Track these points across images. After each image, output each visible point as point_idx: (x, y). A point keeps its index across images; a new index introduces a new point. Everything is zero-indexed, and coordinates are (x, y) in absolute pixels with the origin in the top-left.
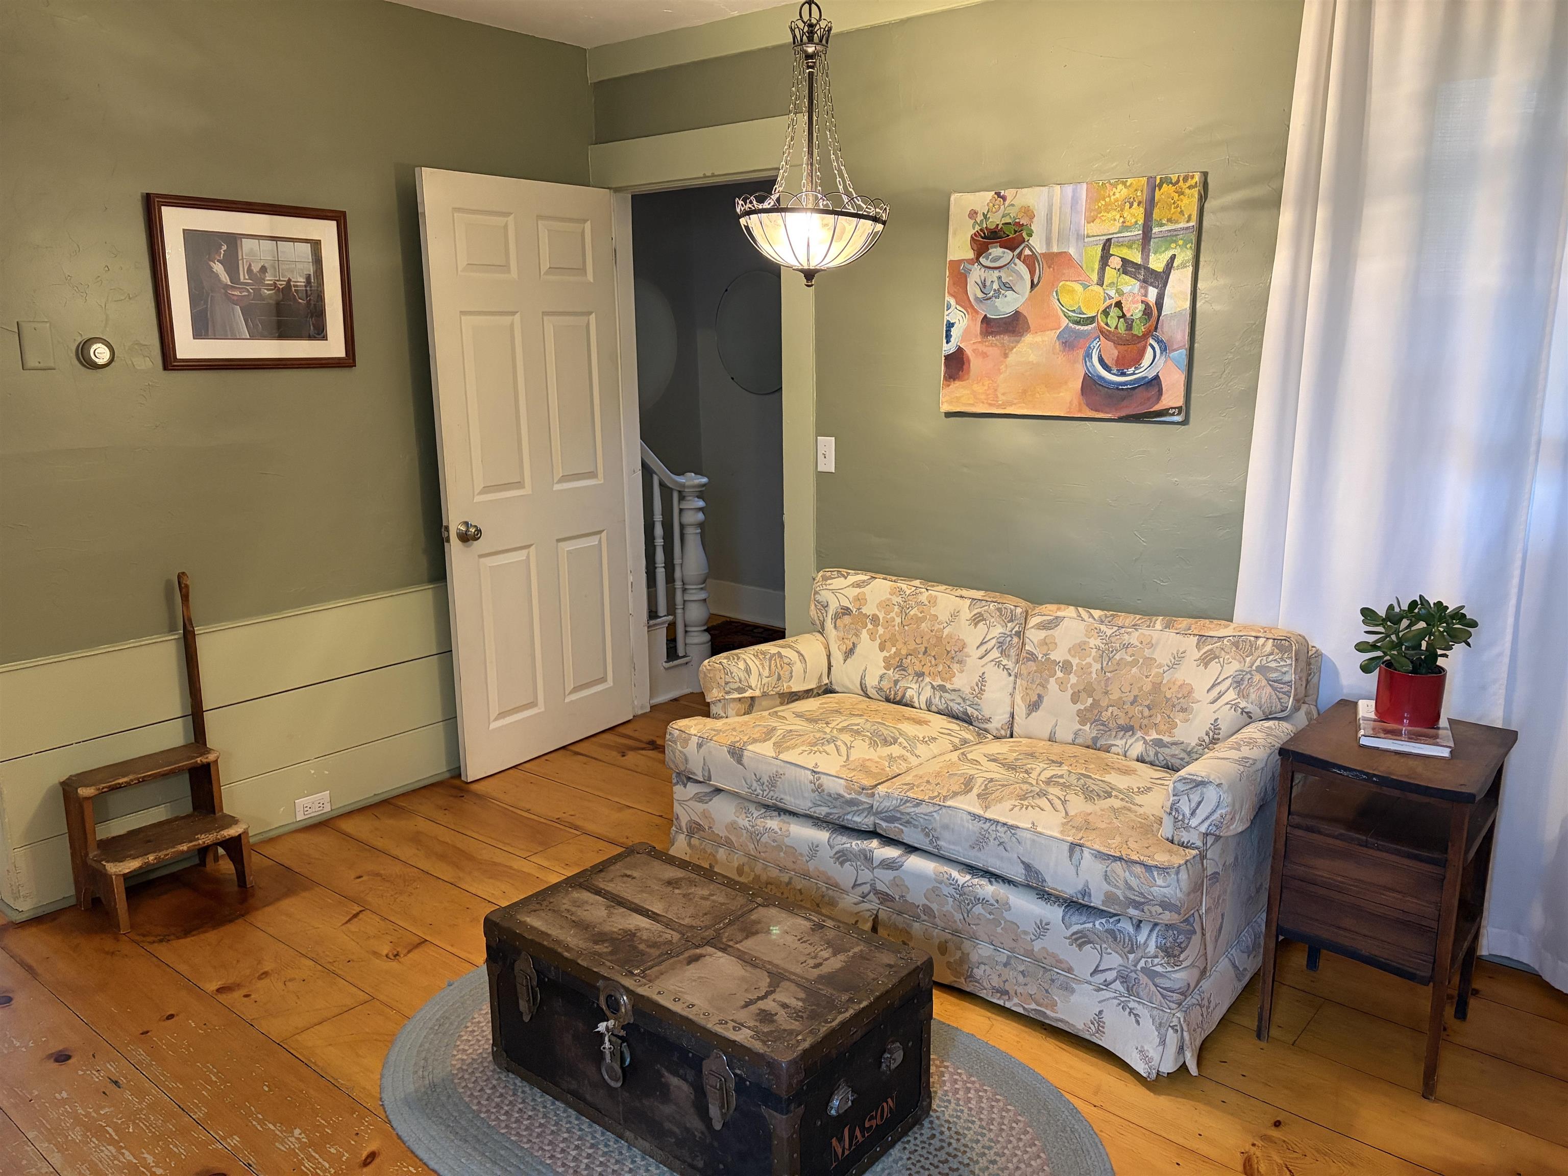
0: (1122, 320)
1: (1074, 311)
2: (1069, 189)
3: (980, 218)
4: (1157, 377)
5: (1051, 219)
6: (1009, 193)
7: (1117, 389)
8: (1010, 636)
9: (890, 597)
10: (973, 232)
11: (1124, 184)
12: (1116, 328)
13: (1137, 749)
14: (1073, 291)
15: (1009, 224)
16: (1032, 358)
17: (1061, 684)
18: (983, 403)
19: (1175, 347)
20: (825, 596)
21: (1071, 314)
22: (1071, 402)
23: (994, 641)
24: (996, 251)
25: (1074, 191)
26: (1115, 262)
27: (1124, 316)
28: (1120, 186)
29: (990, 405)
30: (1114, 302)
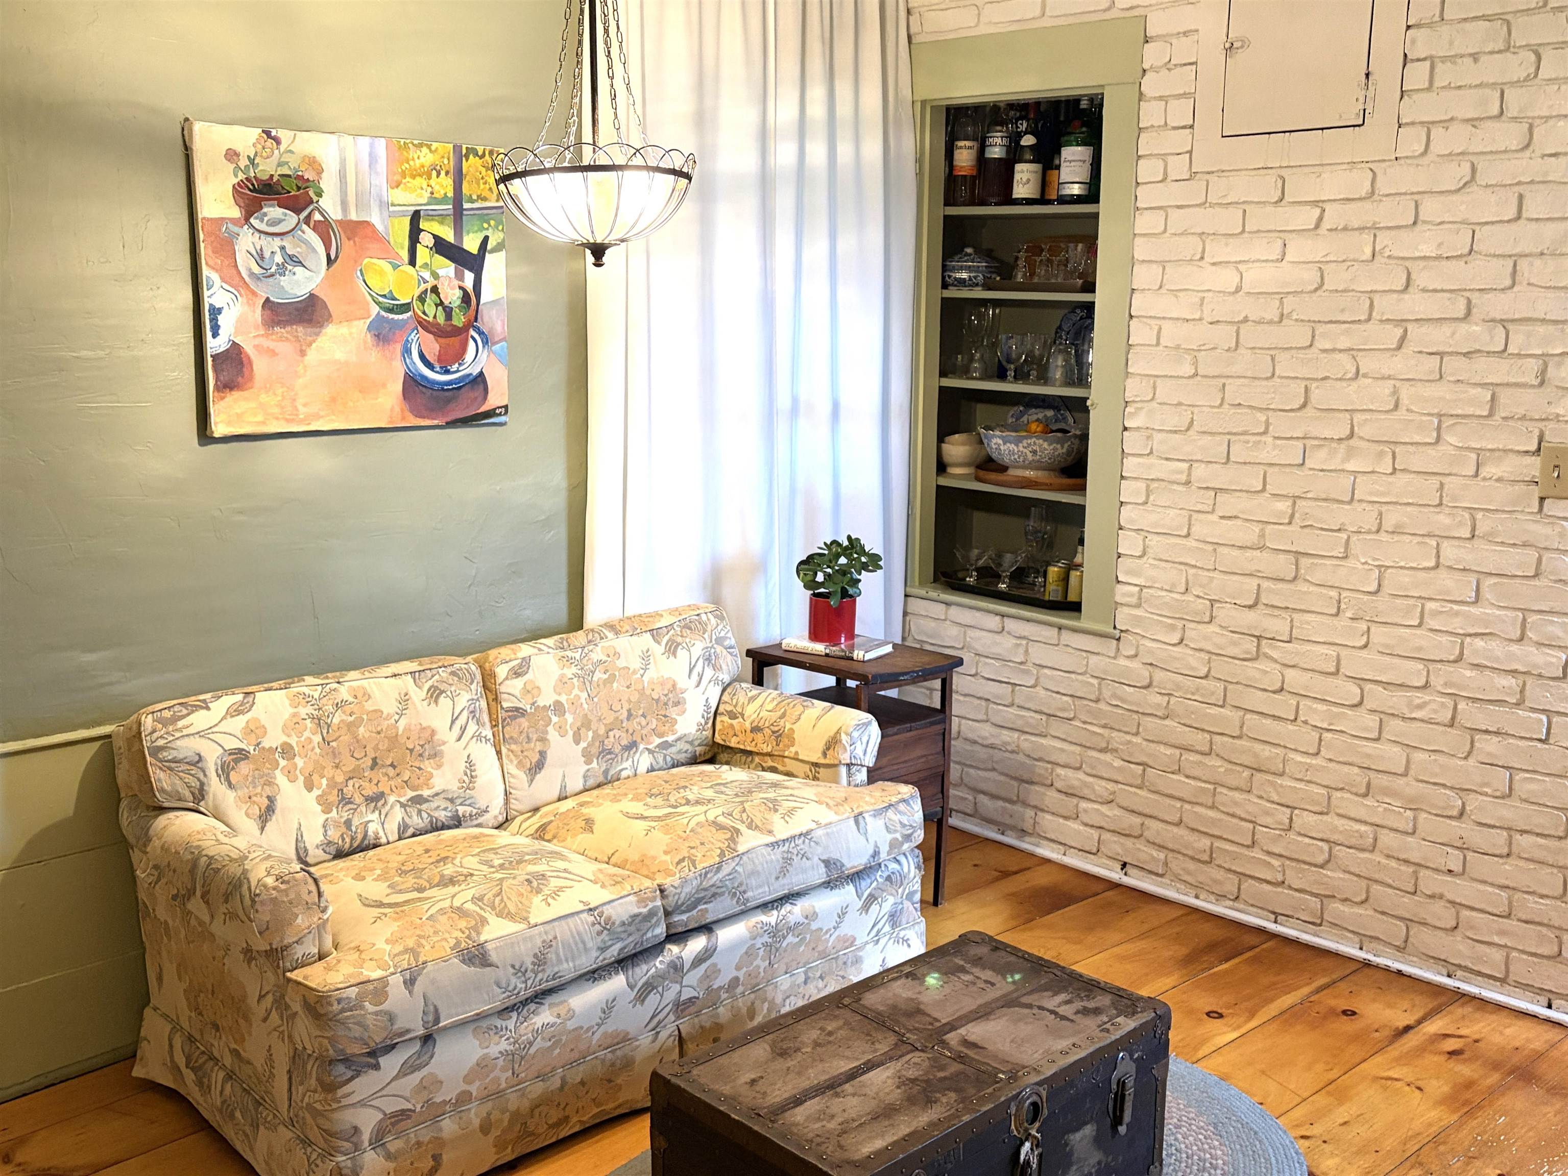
0: (440, 308)
1: (384, 296)
2: (364, 142)
3: (244, 162)
4: (481, 374)
5: (345, 177)
6: (284, 135)
7: (443, 389)
8: (478, 700)
9: (295, 710)
10: (235, 181)
11: (429, 147)
12: (435, 317)
13: (644, 761)
14: (382, 273)
15: (289, 176)
16: (339, 355)
17: (560, 729)
18: (277, 419)
19: (496, 339)
20: (186, 747)
21: (381, 299)
22: (392, 410)
23: (465, 713)
24: (273, 211)
25: (372, 146)
26: (426, 239)
27: (441, 303)
28: (425, 150)
29: (288, 421)
30: (429, 285)
